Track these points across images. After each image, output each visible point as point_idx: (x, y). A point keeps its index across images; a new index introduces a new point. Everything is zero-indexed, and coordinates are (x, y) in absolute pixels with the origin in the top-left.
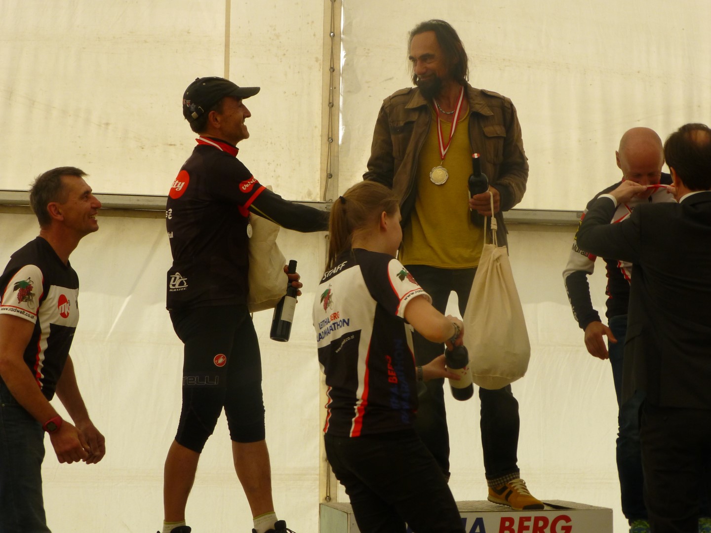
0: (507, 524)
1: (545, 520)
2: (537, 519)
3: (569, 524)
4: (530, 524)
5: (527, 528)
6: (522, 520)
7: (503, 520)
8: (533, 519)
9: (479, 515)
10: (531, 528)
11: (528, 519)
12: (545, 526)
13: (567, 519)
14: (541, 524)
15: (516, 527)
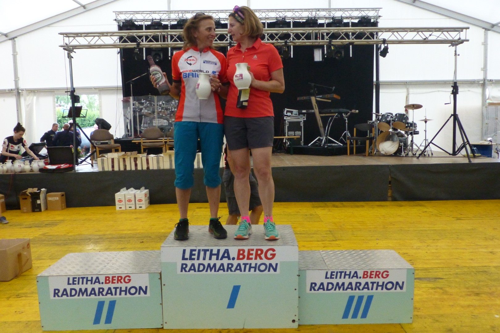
0: (241, 252)
1: (262, 250)
2: (257, 250)
3: (274, 253)
4: (254, 252)
5: (252, 254)
6: (249, 250)
7: (239, 251)
8: (255, 250)
9: (227, 248)
10: (254, 255)
11: (253, 250)
12: (262, 253)
13: (274, 250)
14: (259, 252)
15: (246, 254)
